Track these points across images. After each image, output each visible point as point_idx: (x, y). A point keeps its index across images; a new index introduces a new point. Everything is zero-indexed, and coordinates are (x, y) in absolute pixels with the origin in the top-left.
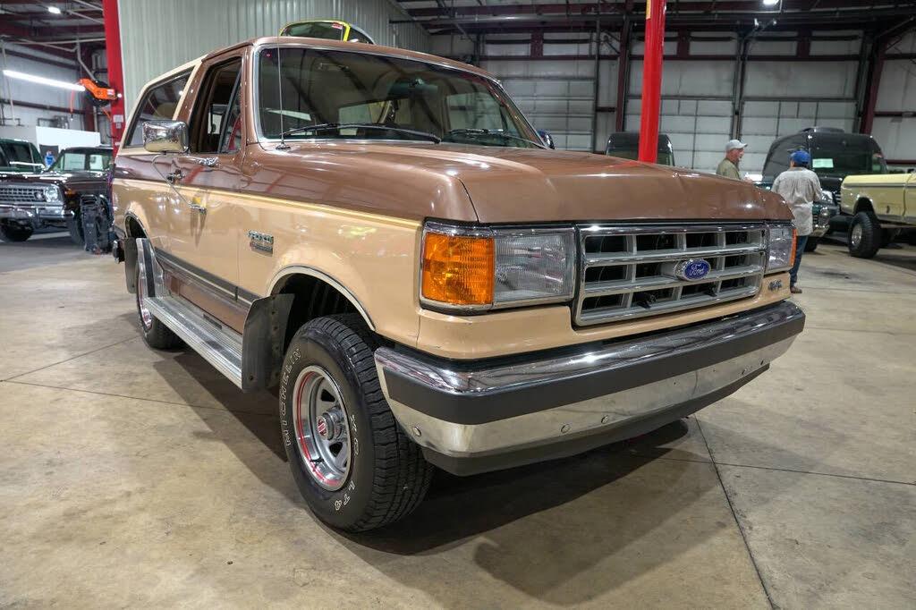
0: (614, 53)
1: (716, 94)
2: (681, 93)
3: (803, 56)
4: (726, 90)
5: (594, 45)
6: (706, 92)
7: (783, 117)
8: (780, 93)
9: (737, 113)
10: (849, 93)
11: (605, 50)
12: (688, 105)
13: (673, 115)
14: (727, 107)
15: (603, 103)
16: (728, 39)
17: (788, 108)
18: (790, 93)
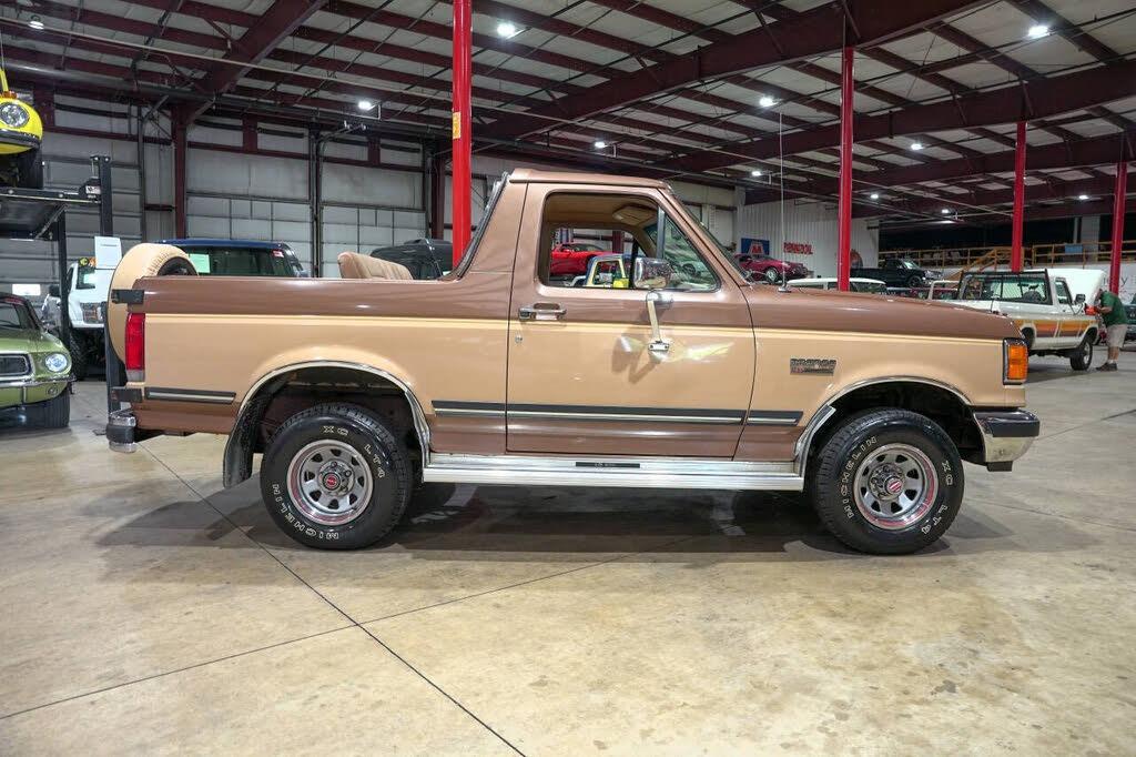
0: (162, 136)
1: (290, 195)
2: (251, 191)
3: (374, 163)
4: (302, 193)
5: (134, 121)
6: (280, 193)
7: (363, 225)
8: (356, 199)
9: (316, 221)
10: (418, 204)
11: (150, 129)
12: (262, 208)
13: (244, 218)
14: (304, 211)
15: (152, 199)
16: (300, 136)
17: (367, 215)
18: (366, 200)
